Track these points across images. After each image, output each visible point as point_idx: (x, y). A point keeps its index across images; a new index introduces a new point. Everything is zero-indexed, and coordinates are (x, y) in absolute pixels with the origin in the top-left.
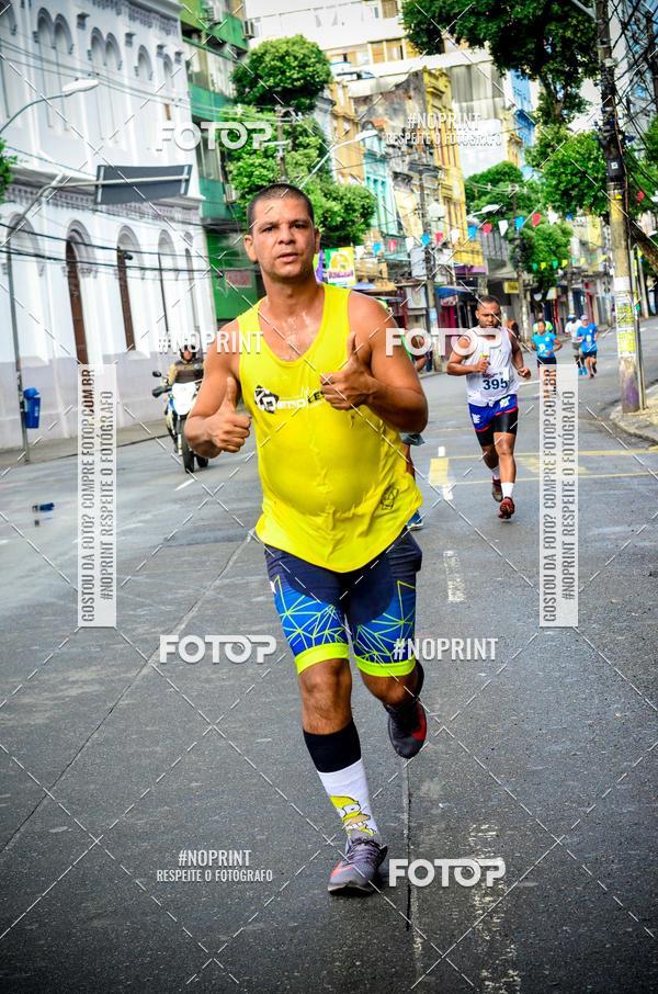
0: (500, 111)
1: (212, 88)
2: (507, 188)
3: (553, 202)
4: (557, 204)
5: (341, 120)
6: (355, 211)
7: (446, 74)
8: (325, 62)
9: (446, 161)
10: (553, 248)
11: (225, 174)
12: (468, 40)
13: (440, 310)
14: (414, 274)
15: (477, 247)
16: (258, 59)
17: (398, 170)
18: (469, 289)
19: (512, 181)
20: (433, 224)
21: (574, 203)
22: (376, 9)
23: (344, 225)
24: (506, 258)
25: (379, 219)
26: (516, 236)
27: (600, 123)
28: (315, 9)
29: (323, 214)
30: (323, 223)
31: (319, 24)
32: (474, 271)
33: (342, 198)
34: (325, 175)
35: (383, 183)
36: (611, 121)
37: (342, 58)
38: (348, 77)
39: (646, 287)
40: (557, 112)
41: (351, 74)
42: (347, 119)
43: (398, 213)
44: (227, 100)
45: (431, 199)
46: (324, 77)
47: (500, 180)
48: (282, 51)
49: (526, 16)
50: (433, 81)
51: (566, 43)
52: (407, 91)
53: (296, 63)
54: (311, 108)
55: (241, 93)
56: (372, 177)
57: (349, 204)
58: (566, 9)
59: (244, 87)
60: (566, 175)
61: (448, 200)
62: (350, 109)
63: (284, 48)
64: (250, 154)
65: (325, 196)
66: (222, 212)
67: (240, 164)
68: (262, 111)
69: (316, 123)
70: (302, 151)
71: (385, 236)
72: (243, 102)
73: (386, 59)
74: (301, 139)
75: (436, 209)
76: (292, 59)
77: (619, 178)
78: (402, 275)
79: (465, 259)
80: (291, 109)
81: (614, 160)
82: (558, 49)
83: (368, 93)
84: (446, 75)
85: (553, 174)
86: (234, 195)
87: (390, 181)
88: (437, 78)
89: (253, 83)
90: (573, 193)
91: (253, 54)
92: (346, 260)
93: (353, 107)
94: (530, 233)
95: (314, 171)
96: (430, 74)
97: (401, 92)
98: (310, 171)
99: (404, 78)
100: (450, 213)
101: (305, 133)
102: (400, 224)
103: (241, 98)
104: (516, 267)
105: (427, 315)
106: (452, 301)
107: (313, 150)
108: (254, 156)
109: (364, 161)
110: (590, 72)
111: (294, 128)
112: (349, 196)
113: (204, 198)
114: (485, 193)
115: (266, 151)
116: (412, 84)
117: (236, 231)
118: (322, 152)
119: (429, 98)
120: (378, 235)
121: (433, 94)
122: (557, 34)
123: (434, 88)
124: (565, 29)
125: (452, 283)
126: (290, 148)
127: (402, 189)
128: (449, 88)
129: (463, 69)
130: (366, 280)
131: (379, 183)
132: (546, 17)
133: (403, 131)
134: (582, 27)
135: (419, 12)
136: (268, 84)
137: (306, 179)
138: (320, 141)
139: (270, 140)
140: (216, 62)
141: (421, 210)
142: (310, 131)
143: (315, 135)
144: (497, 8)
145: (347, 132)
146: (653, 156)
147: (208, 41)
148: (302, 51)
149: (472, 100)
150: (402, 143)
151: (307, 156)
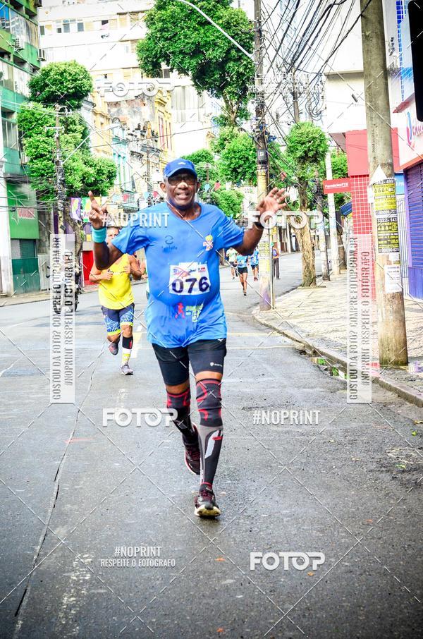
0: (202, 117)
1: (15, 91)
2: (204, 166)
3: (226, 175)
4: (229, 177)
5: (98, 116)
6: (103, 174)
8: (89, 78)
9: (166, 146)
10: (231, 205)
11: (21, 145)
12: (178, 70)
16: (46, 74)
17: (134, 150)
19: (207, 161)
20: (155, 186)
21: (239, 177)
22: (127, 47)
23: (96, 182)
25: (120, 180)
26: (208, 196)
27: (254, 127)
28: (88, 45)
29: (83, 175)
30: (82, 181)
31: (90, 54)
33: (96, 166)
34: (85, 150)
35: (124, 157)
36: (261, 126)
37: (103, 77)
40: (232, 119)
42: (103, 116)
43: (132, 177)
44: (25, 99)
45: (154, 169)
46: (87, 88)
47: (199, 161)
48: (62, 69)
49: (215, 57)
50: (160, 95)
51: (240, 75)
52: (142, 100)
53: (70, 78)
54: (79, 107)
55: (34, 95)
56: (117, 153)
57: (100, 170)
58: (240, 54)
59: (36, 91)
60: (235, 159)
62: (105, 110)
63: (63, 68)
64: (38, 134)
65: (85, 163)
66: (18, 170)
67: (31, 140)
68: (46, 107)
69: (81, 117)
70: (71, 134)
71: (123, 191)
72: (35, 101)
74: (71, 126)
75: (157, 176)
76: (68, 75)
77: (264, 163)
80: (65, 107)
81: (261, 150)
82: (234, 79)
83: (118, 100)
85: (227, 158)
86: (27, 160)
87: (128, 156)
88: (162, 93)
89: (42, 88)
90: (239, 170)
91: (43, 70)
93: (107, 108)
94: (217, 195)
95: (78, 147)
97: (138, 101)
98: (76, 147)
101: (73, 122)
102: (133, 184)
103: (34, 98)
107: (78, 134)
108: (40, 135)
109: (112, 143)
110: (253, 94)
111: (67, 120)
112: (100, 164)
113: (6, 160)
115: (47, 132)
116: (146, 97)
117: (26, 182)
118: (84, 135)
119: (156, 105)
120: (119, 190)
121: (159, 103)
122: (233, 69)
123: (160, 99)
124: (239, 66)
126: (63, 132)
127: (136, 162)
128: (170, 100)
129: (181, 88)
131: (121, 157)
132: (227, 59)
133: (139, 125)
134: (249, 66)
135: (147, 50)
136: (52, 90)
137: (73, 152)
138: (83, 128)
139: (50, 126)
140: (19, 73)
141: (147, 177)
142: (77, 122)
143: (80, 124)
144: (197, 51)
145: (102, 124)
146: (291, 150)
147: (14, 61)
148: (75, 70)
149: (185, 109)
150: (138, 133)
151: (74, 137)
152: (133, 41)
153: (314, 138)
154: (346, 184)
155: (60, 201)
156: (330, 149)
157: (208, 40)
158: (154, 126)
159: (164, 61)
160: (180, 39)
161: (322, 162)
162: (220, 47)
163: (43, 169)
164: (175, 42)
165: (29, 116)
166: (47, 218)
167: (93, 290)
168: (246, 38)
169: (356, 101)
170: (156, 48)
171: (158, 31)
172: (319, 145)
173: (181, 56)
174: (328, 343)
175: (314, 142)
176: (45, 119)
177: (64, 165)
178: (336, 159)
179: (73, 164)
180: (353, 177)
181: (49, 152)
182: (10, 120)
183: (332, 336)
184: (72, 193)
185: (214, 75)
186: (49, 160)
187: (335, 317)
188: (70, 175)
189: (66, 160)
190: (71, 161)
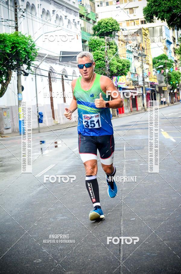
0: (162, 40)
1: (87, 32)
2: (164, 61)
5: (120, 41)
6: (125, 66)
7: (148, 29)
8: (118, 25)
9: (148, 53)
10: (176, 78)
13: (147, 94)
14: (139, 84)
15: (156, 77)
16: (100, 24)
17: (135, 55)
18: (153, 89)
19: (165, 59)
22: (128, 11)
23: (122, 70)
24: (163, 81)
26: (166, 74)
29: (117, 67)
30: (117, 69)
32: (155, 84)
33: (122, 62)
34: (117, 56)
35: (131, 59)
42: (122, 41)
43: (135, 67)
44: (91, 35)
46: (118, 29)
47: (162, 59)
50: (145, 31)
52: (137, 34)
53: (110, 25)
55: (95, 33)
56: (128, 57)
57: (124, 64)
59: (96, 31)
61: (148, 64)
63: (107, 21)
64: (98, 50)
65: (117, 62)
67: (95, 52)
68: (100, 38)
69: (115, 42)
70: (111, 49)
71: (131, 73)
72: (95, 35)
73: (130, 25)
74: (111, 46)
75: (146, 66)
78: (136, 84)
79: (153, 80)
87: (133, 58)
88: (146, 30)
89: (98, 30)
91: (98, 22)
92: (123, 79)
94: (170, 73)
95: (115, 55)
96: (144, 29)
97: (136, 34)
98: (113, 55)
99: (137, 30)
101: (112, 44)
102: (135, 70)
104: (166, 83)
105: (143, 95)
106: (149, 92)
107: (114, 49)
109: (126, 53)
111: (109, 43)
112: (124, 62)
115: (102, 49)
116: (139, 32)
118: (116, 50)
119: (143, 36)
121: (144, 35)
126: (108, 48)
127: (136, 61)
128: (149, 33)
129: (152, 28)
131: (130, 59)
133: (137, 45)
135: (148, 11)
136: (102, 30)
137: (112, 57)
138: (116, 47)
139: (103, 46)
140: (88, 24)
141: (142, 67)
142: (113, 44)
143: (115, 45)
145: (122, 44)
147: (86, 19)
148: (112, 22)
149: (154, 37)
150: (137, 48)
151: (113, 51)
157: (174, 5)
158: (143, 45)
160: (162, 5)
163: (100, 65)
164: (160, 7)
165: (94, 42)
167: (122, 116)
170: (152, 10)
171: (153, 2)
173: (163, 13)
176: (100, 43)
177: (109, 63)
181: (103, 57)
182: (85, 44)
186: (103, 61)
188: (112, 67)
189: (110, 61)
190: (112, 61)
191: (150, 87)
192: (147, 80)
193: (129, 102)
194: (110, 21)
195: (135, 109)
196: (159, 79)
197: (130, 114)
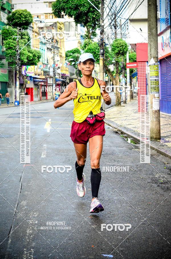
0: (76, 35)
1: (1, 21)
2: (76, 55)
5: (34, 33)
6: (36, 56)
8: (31, 17)
9: (61, 46)
11: (3, 43)
12: (68, 15)
13: (56, 85)
14: (50, 74)
15: (67, 69)
16: (14, 14)
17: (48, 47)
18: (64, 80)
19: (78, 53)
20: (57, 62)
22: (47, 5)
23: (33, 60)
24: (75, 73)
25: (42, 59)
27: (99, 40)
28: (31, 3)
29: (27, 56)
30: (27, 59)
31: (32, 7)
32: (66, 75)
33: (33, 53)
34: (29, 47)
35: (44, 50)
36: (102, 39)
37: (37, 17)
38: (38, 22)
39: (110, 84)
40: (89, 36)
41: (39, 21)
42: (36, 32)
43: (47, 58)
44: (5, 24)
45: (57, 55)
46: (31, 21)
47: (75, 53)
49: (84, 10)
50: (60, 25)
51: (94, 18)
52: (53, 27)
53: (24, 16)
54: (27, 28)
55: (9, 23)
56: (41, 48)
57: (35, 55)
58: (94, 10)
59: (10, 21)
61: (61, 56)
62: (37, 30)
63: (21, 12)
64: (10, 39)
65: (28, 52)
66: (1, 53)
67: (7, 41)
68: (14, 28)
69: (28, 33)
70: (23, 39)
71: (43, 64)
72: (9, 25)
73: (48, 18)
74: (23, 36)
75: (57, 58)
77: (103, 54)
78: (47, 75)
79: (64, 72)
80: (21, 28)
81: (102, 49)
82: (91, 20)
83: (43, 26)
84: (63, 24)
86: (5, 49)
87: (46, 50)
88: (61, 24)
89: (12, 20)
91: (13, 13)
92: (32, 69)
93: (38, 29)
95: (26, 45)
96: (59, 23)
97: (51, 27)
98: (25, 45)
99: (52, 23)
100: (61, 60)
101: (24, 35)
102: (48, 61)
104: (77, 75)
105: (53, 86)
106: (60, 82)
107: (26, 40)
108: (11, 40)
109: (40, 44)
110: (99, 27)
111: (22, 34)
112: (35, 52)
114: (70, 56)
115: (14, 38)
116: (54, 26)
117: (4, 59)
118: (29, 40)
119: (58, 29)
120: (42, 63)
121: (59, 28)
122: (91, 16)
123: (60, 27)
124: (93, 15)
125: (60, 78)
126: (20, 38)
127: (49, 52)
128: (64, 27)
129: (68, 23)
130: (37, 75)
131: (43, 50)
132: (89, 11)
134: (98, 15)
136: (16, 21)
137: (24, 47)
138: (28, 37)
139: (15, 36)
140: (3, 14)
141: (53, 58)
142: (26, 35)
143: (27, 36)
144: (76, 8)
145: (36, 36)
146: (113, 50)
148: (26, 13)
149: (69, 31)
150: (50, 41)
151: (25, 41)
152: (51, 2)
153: (122, 46)
154: (136, 65)
155: (18, 67)
156: (129, 50)
157: (81, 3)
158: (57, 38)
159: (63, 11)
160: (70, 2)
161: (125, 55)
162: (86, 6)
163: (11, 54)
164: (68, 4)
165: (6, 31)
166: (12, 74)
168: (97, 3)
169: (141, 31)
170: (60, 6)
172: (125, 48)
173: (70, 10)
174: (127, 129)
175: (123, 47)
176: (13, 33)
177: (20, 52)
178: (131, 54)
179: (24, 52)
180: (138, 62)
181: (14, 46)
183: (129, 127)
184: (23, 64)
185: (83, 18)
186: (14, 49)
187: (129, 119)
188: (22, 56)
189: (21, 50)
190: (23, 50)
191: (62, 78)
192: (59, 71)
193: (39, 91)
194: (24, 12)
195: (45, 98)
196: (71, 71)
197: (38, 103)
